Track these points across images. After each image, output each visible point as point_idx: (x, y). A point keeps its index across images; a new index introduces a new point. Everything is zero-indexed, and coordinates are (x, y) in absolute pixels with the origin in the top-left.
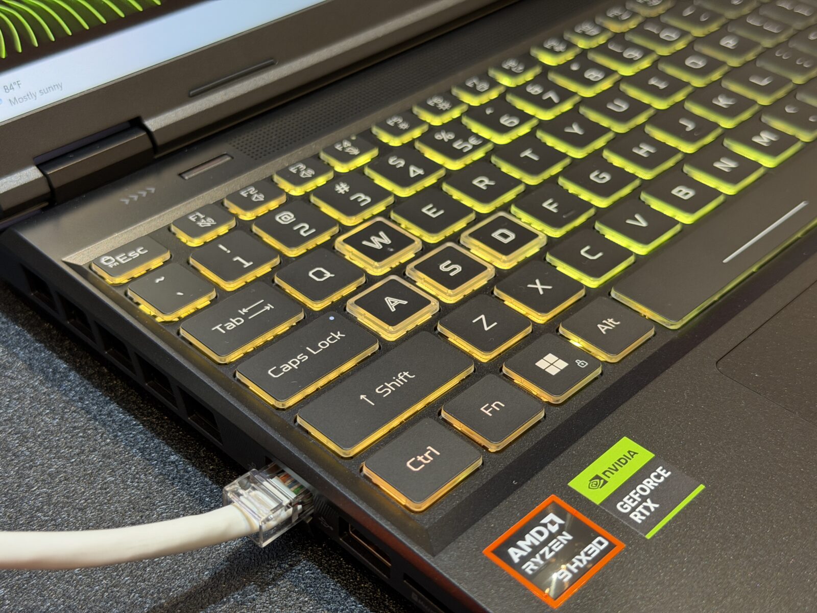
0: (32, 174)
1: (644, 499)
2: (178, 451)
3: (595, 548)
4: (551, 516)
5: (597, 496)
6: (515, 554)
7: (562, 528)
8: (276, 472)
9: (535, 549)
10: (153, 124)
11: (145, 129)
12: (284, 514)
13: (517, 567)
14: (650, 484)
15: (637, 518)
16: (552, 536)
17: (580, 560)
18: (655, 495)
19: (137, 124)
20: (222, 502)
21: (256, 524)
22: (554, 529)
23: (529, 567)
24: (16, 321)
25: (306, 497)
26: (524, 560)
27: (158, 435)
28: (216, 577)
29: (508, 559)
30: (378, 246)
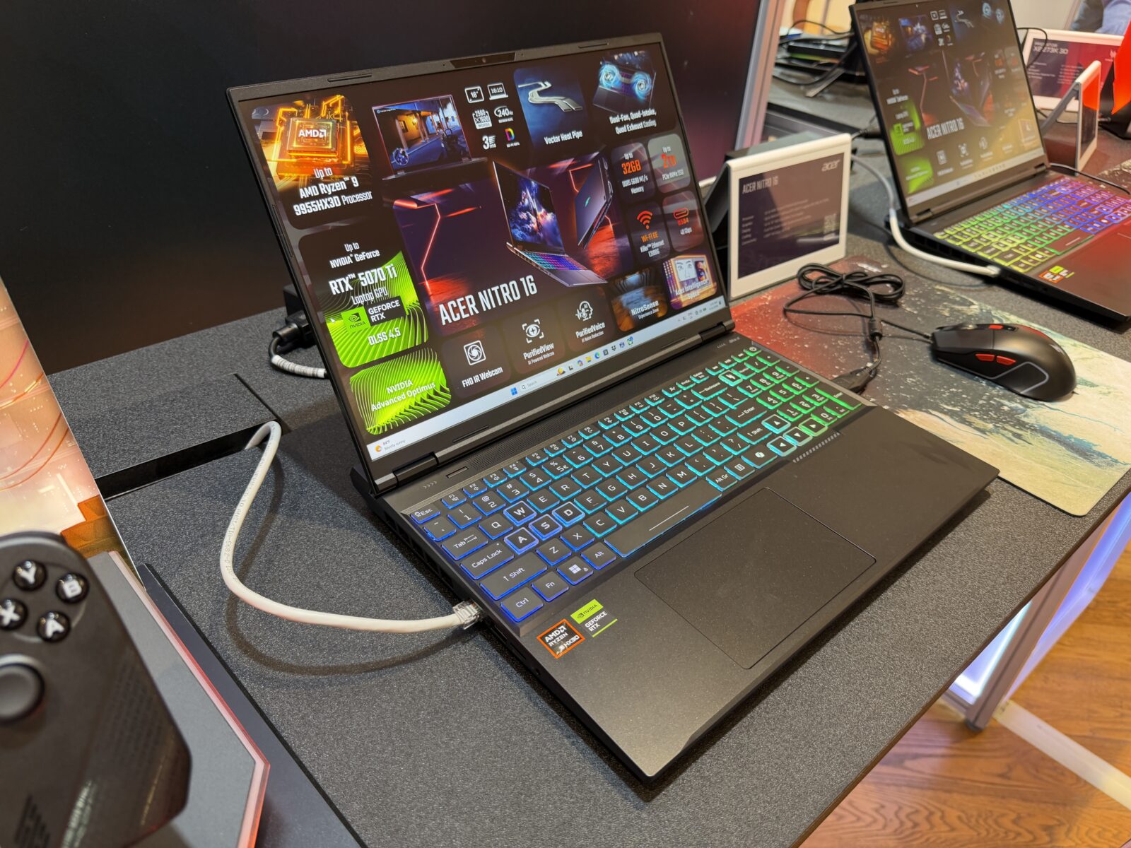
0: (391, 476)
1: (595, 623)
2: (437, 589)
3: (574, 639)
4: (562, 627)
5: (579, 621)
6: (547, 639)
7: (565, 631)
8: (472, 603)
9: (554, 638)
10: (438, 455)
11: (435, 457)
12: (473, 618)
13: (547, 644)
14: (599, 618)
15: (591, 629)
16: (561, 634)
17: (569, 642)
18: (599, 622)
19: (432, 454)
20: (451, 612)
21: (463, 621)
22: (562, 631)
23: (551, 644)
24: (379, 530)
25: (481, 613)
26: (550, 641)
27: (431, 582)
28: (448, 638)
29: (544, 641)
30: (520, 514)
